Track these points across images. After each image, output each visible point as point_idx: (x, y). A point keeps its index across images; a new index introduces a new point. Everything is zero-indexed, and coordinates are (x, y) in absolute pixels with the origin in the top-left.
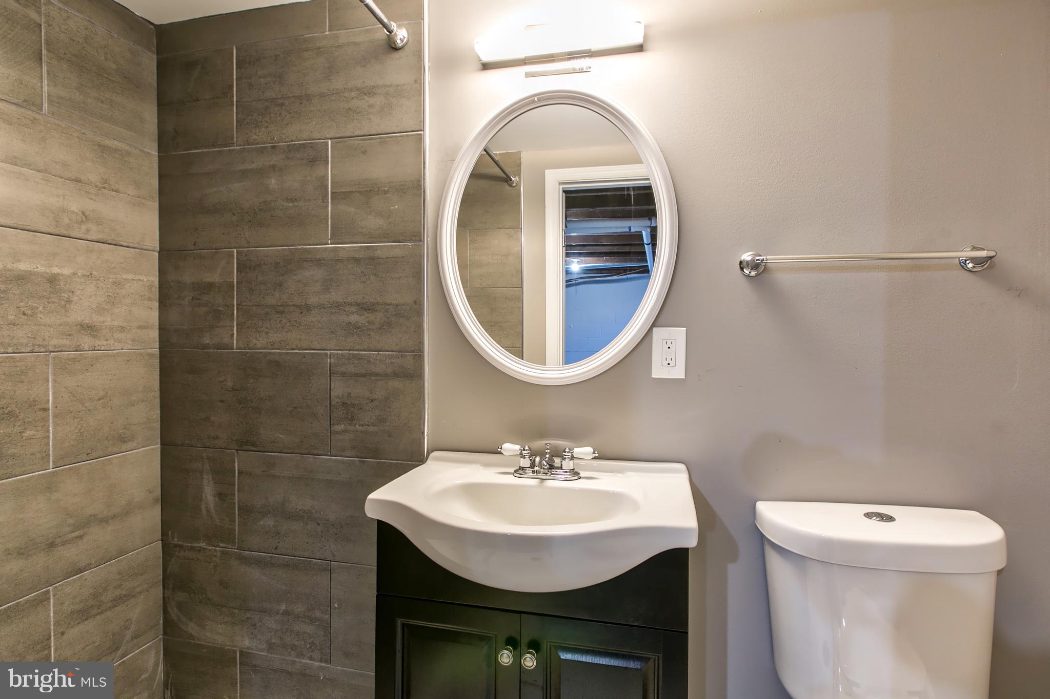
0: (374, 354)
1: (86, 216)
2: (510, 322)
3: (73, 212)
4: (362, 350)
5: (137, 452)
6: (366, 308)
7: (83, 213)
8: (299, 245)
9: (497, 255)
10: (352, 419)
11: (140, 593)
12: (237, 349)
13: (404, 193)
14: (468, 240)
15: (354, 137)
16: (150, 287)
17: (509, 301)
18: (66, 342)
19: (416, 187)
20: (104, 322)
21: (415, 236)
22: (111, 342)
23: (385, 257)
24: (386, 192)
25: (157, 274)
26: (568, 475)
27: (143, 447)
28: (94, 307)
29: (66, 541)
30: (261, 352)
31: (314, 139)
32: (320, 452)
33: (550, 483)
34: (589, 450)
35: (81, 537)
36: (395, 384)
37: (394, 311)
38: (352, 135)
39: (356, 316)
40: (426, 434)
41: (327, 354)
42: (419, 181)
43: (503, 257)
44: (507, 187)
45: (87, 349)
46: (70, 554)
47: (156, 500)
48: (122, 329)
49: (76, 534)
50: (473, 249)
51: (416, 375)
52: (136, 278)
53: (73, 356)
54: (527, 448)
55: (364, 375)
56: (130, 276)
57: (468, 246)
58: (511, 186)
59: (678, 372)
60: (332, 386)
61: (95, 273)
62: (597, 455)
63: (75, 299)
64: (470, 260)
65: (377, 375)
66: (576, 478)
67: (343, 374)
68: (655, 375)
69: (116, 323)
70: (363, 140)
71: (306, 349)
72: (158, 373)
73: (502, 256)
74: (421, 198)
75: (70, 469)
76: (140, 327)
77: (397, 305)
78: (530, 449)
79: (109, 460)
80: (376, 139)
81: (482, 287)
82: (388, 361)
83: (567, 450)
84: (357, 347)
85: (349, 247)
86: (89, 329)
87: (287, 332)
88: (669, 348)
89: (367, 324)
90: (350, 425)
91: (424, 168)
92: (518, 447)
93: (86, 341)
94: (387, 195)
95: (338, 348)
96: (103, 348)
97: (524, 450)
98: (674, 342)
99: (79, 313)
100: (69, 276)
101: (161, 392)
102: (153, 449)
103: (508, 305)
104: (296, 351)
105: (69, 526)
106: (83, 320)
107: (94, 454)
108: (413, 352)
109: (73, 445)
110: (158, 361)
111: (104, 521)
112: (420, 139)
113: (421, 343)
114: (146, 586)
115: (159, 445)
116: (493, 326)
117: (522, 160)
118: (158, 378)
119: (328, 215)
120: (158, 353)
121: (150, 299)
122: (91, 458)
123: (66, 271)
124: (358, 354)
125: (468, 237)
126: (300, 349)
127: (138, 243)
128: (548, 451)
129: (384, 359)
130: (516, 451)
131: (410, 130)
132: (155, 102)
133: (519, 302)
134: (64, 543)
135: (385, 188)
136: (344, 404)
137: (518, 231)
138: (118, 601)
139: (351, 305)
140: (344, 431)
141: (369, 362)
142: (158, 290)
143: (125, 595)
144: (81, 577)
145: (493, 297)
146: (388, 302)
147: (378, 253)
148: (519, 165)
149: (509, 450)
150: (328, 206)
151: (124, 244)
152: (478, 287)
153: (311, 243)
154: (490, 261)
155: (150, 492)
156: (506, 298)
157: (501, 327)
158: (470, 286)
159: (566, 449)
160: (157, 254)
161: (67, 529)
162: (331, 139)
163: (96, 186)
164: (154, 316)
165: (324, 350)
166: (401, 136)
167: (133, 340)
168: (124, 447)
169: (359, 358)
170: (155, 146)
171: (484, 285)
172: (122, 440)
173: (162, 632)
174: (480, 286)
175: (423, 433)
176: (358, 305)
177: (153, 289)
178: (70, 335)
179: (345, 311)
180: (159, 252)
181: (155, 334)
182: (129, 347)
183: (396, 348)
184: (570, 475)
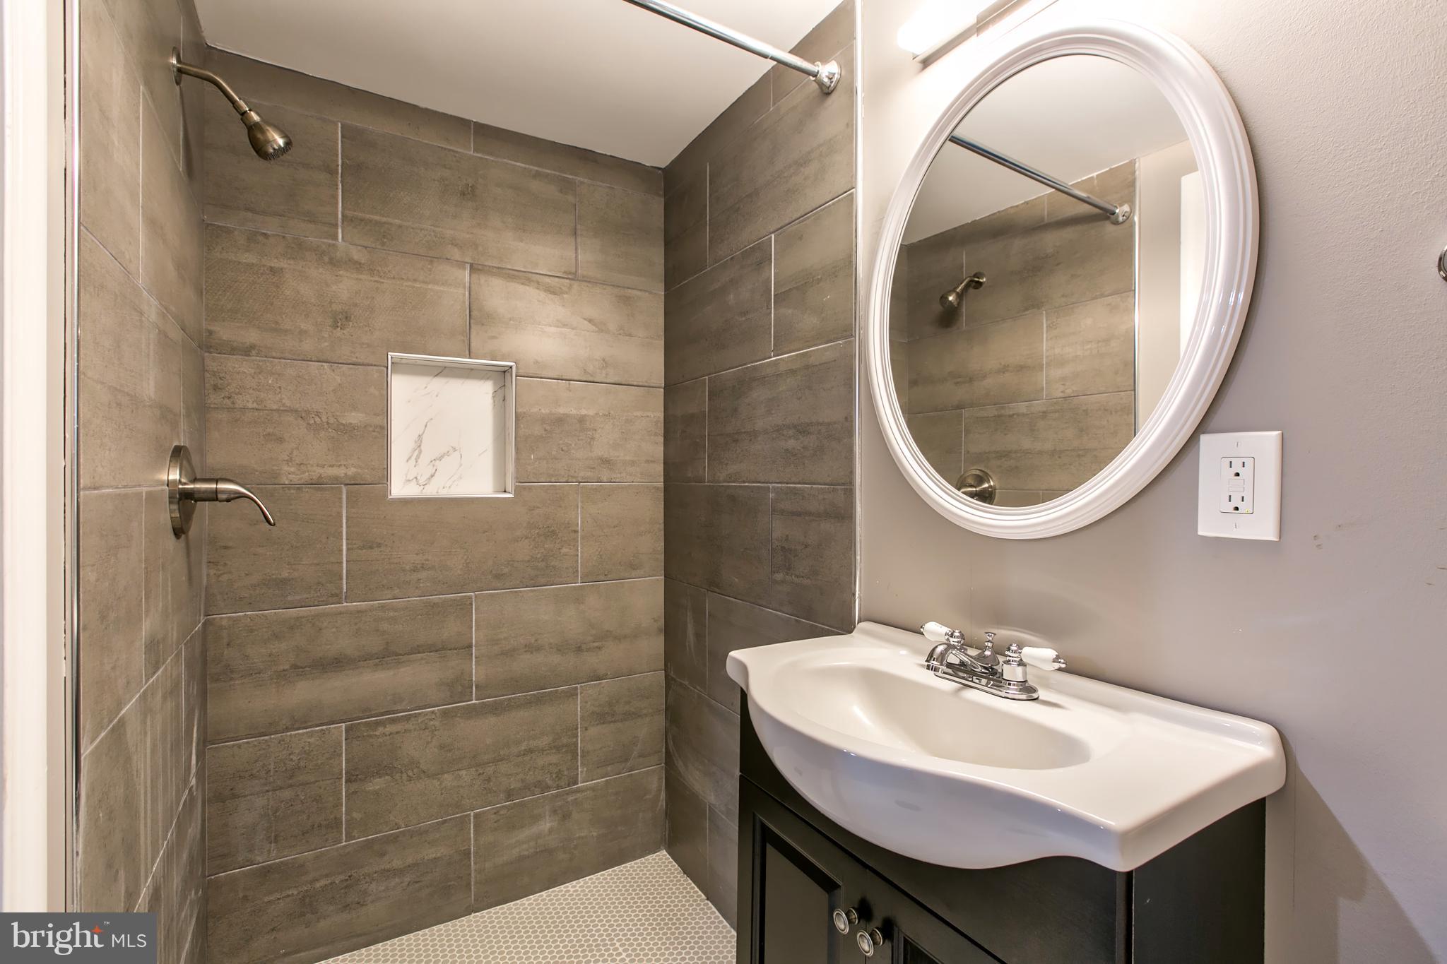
0: (808, 488)
1: (605, 363)
2: (1112, 448)
3: (596, 360)
4: (799, 483)
5: (644, 580)
6: (802, 430)
7: (604, 360)
8: (749, 363)
9: (1091, 342)
10: (788, 568)
11: (646, 715)
12: (708, 482)
13: (836, 277)
14: (1045, 326)
15: (793, 222)
16: (657, 422)
17: (1111, 413)
18: (589, 474)
19: (848, 263)
20: (618, 457)
21: (846, 331)
22: (624, 475)
23: (818, 363)
24: (819, 281)
25: (663, 410)
26: (1013, 689)
27: (650, 576)
28: (611, 442)
29: (590, 648)
30: (723, 486)
31: (761, 239)
32: (764, 603)
33: (974, 695)
34: (1051, 653)
35: (599, 648)
36: (827, 526)
37: (826, 432)
38: (791, 220)
39: (793, 441)
40: (857, 595)
41: (769, 487)
42: (850, 256)
43: (1100, 344)
44: (1109, 228)
45: (605, 481)
46: (592, 661)
47: (660, 630)
48: (633, 463)
49: (596, 644)
50: (1051, 339)
51: (845, 515)
52: (645, 415)
53: (594, 487)
54: (957, 634)
55: (799, 514)
56: (638, 414)
57: (1045, 336)
58: (1116, 223)
59: (1262, 527)
60: (774, 525)
61: (612, 412)
62: (1063, 666)
63: (597, 436)
64: (1047, 357)
65: (810, 514)
66: (1024, 697)
67: (782, 512)
68: (1205, 529)
69: (628, 458)
70: (800, 223)
71: (754, 482)
72: (663, 506)
73: (1099, 342)
74: (852, 278)
75: (593, 585)
76: (647, 461)
77: (829, 424)
78: (962, 636)
79: (621, 583)
80: (811, 216)
81: (1066, 395)
82: (821, 497)
83: (1014, 648)
84: (794, 479)
85: (788, 357)
86: (606, 462)
87: (741, 462)
88: (1237, 474)
89: (802, 450)
90: (787, 574)
91: (856, 237)
92: (945, 630)
93: (605, 475)
94: (820, 285)
95: (778, 481)
96: (618, 480)
97: (952, 636)
98: (1249, 462)
99: (600, 450)
100: (592, 416)
101: (665, 526)
102: (658, 580)
103: (1108, 421)
104: (747, 484)
105: (591, 636)
106: (603, 455)
107: (610, 577)
108: (843, 484)
109: (594, 566)
110: (663, 494)
111: (619, 638)
112: (851, 200)
113: (852, 473)
114: (650, 711)
115: (663, 577)
116: (1082, 456)
117: (1137, 173)
118: (662, 511)
119: (771, 324)
120: (663, 486)
121: (656, 435)
122: (608, 579)
123: (591, 413)
124: (795, 488)
125: (1045, 320)
126: (749, 482)
127: (646, 382)
128: (990, 644)
129: (817, 494)
130: (939, 635)
131: (842, 192)
132: (663, 243)
133: (1128, 415)
134: (588, 650)
135: (818, 275)
136: (783, 548)
137: (1128, 297)
138: (629, 716)
139: (789, 427)
140: (783, 582)
141: (803, 498)
142: (663, 424)
143: (633, 713)
144: (600, 683)
145: (1084, 411)
146: (821, 420)
147: (812, 360)
148: (1132, 184)
149: (932, 633)
150: (771, 313)
151: (635, 383)
152: (1058, 397)
153: (758, 358)
154: (1079, 353)
155: (655, 621)
156: (1106, 410)
157: (1096, 456)
158: (1046, 396)
159: (1011, 645)
160: (663, 390)
161: (591, 638)
162: (773, 232)
163: (614, 334)
164: (660, 450)
165: (767, 483)
166: (833, 204)
167: (642, 474)
168: (634, 573)
169: (794, 492)
170: (662, 286)
171: (1069, 392)
172: (633, 567)
173: (664, 761)
174: (1062, 395)
175: (854, 595)
176: (795, 427)
177: (659, 425)
178: (594, 468)
179: (783, 435)
180: (664, 389)
181: (660, 468)
182: (639, 480)
183: (828, 480)
184: (1016, 690)
